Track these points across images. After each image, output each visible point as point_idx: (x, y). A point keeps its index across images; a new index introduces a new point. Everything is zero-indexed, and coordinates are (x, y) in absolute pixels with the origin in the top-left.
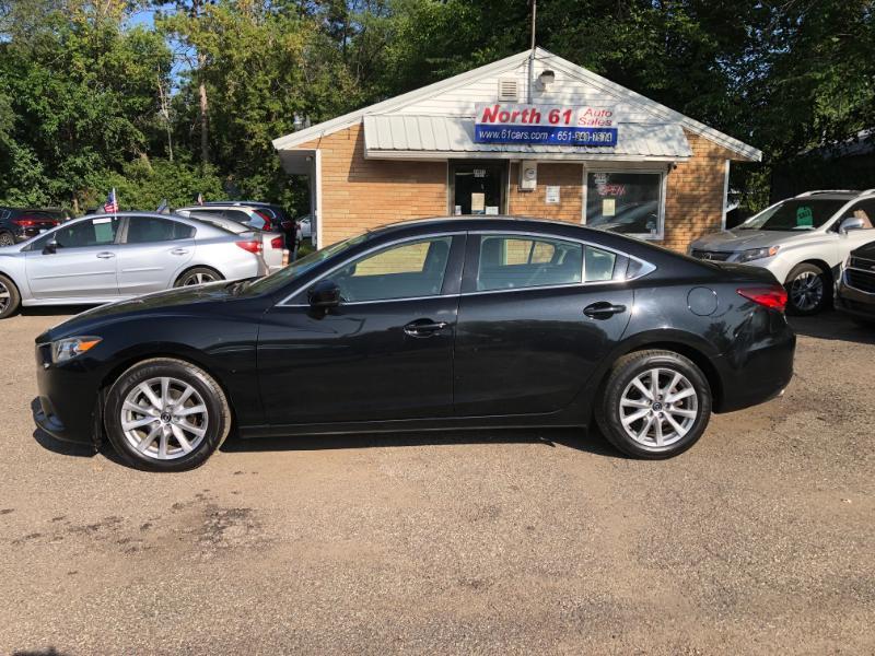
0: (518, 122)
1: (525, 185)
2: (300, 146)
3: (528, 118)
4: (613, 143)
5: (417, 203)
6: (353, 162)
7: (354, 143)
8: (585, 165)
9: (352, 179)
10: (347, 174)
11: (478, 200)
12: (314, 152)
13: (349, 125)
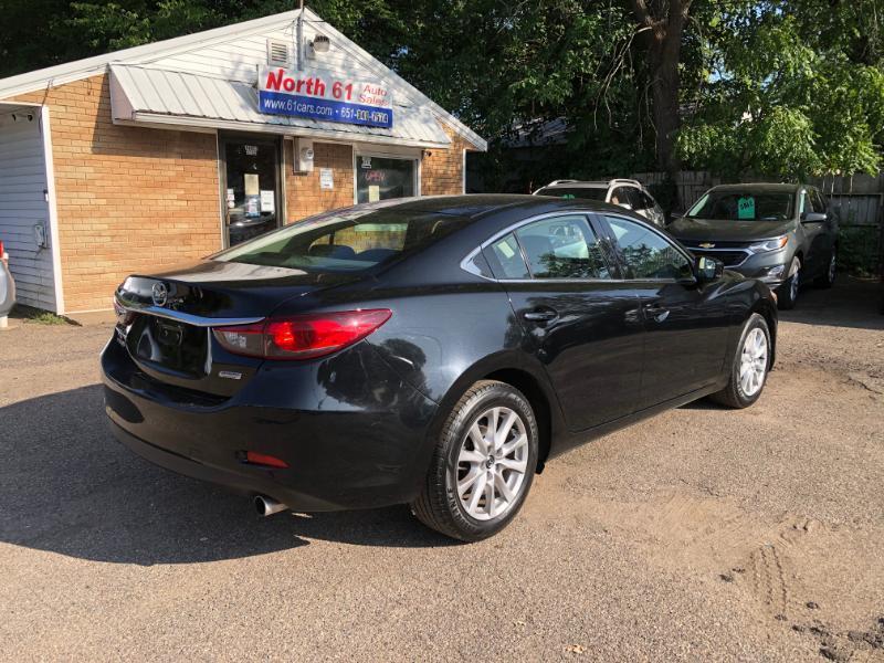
0: (303, 92)
1: (304, 167)
2: (16, 98)
3: (313, 89)
4: (388, 125)
5: (183, 185)
6: (97, 128)
7: (98, 100)
8: (355, 146)
9: (97, 150)
10: (90, 144)
11: (252, 183)
12: (38, 109)
13: (88, 75)
